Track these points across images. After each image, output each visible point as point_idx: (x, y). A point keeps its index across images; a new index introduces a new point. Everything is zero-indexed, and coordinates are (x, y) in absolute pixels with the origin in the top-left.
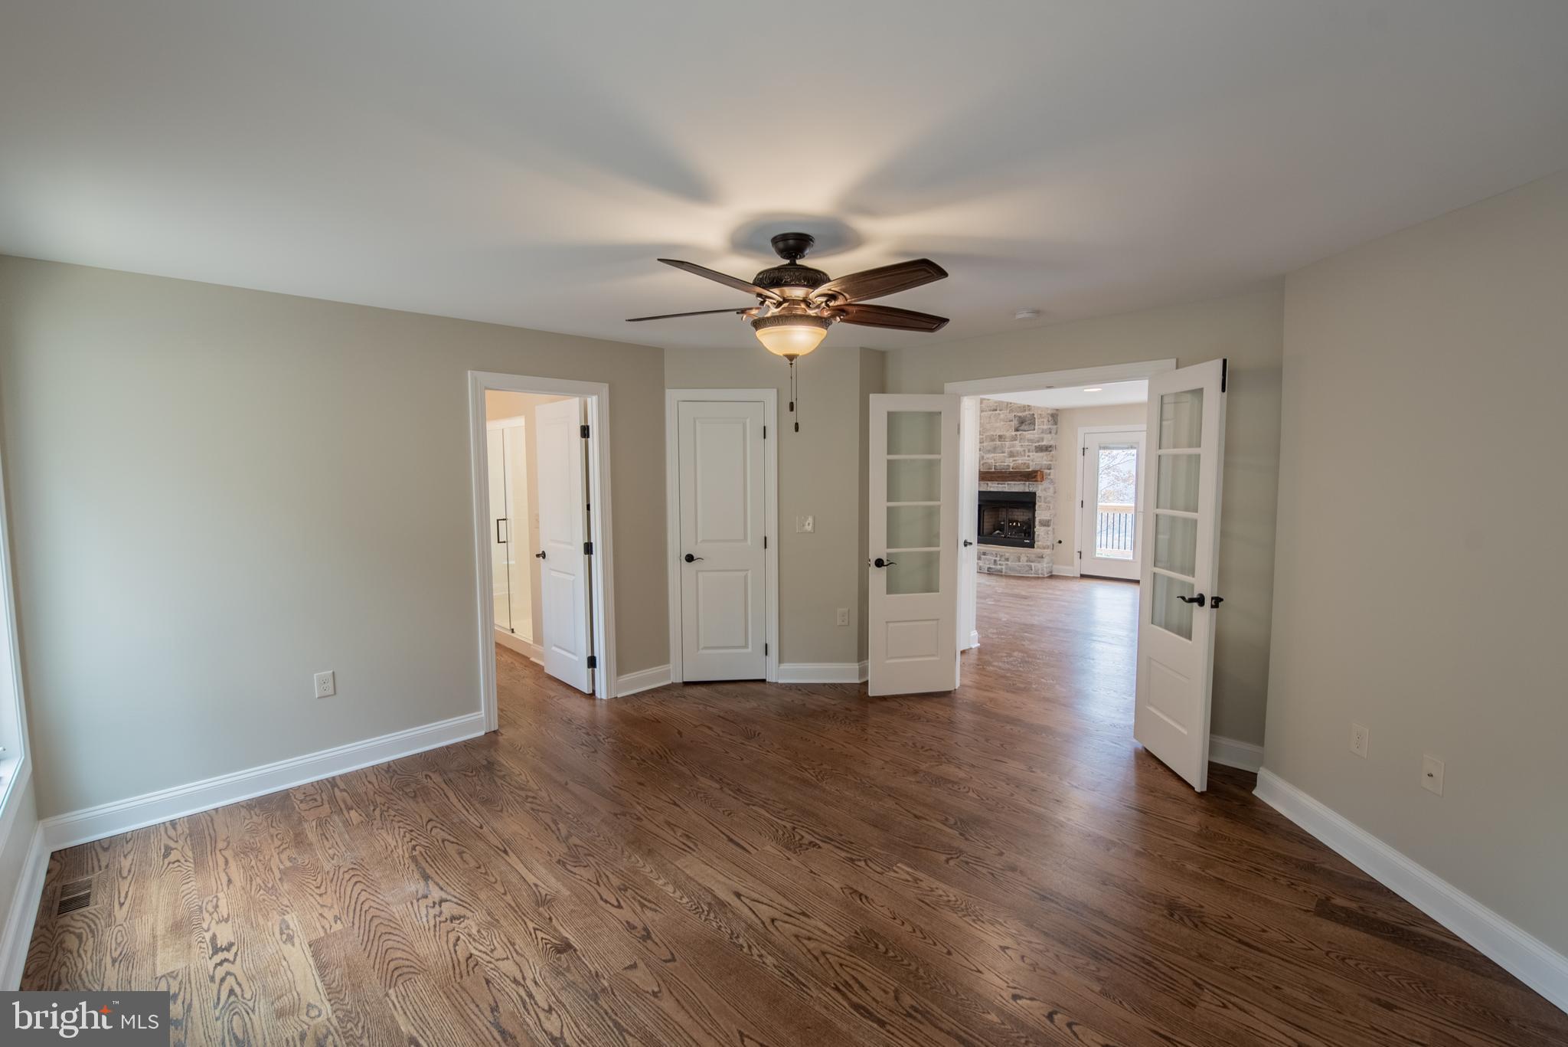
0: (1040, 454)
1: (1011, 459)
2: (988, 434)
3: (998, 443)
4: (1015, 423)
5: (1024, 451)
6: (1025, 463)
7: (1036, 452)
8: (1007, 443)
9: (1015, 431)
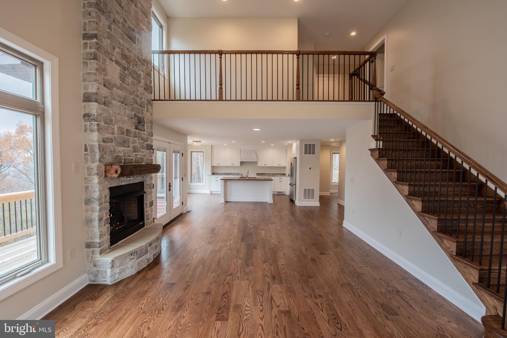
1: (134, 154)
2: (118, 125)
3: (125, 136)
4: (135, 120)
5: (141, 147)
6: (141, 158)
7: (146, 150)
8: (131, 138)
9: (135, 129)
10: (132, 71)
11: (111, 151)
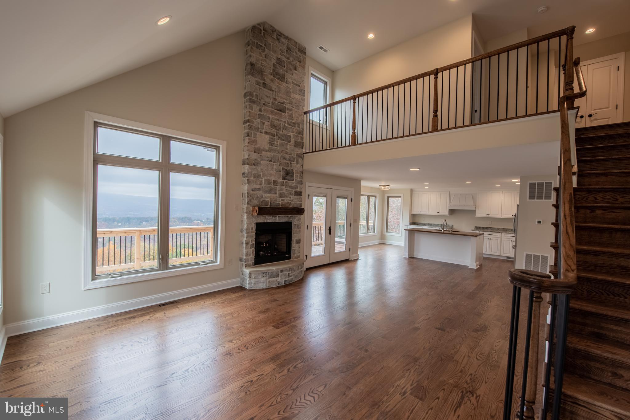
0: (296, 197)
1: (281, 199)
2: (266, 178)
3: (272, 186)
4: (283, 173)
5: (288, 193)
6: (289, 202)
7: (295, 195)
8: (278, 187)
9: (283, 179)
10: (281, 135)
11: (258, 197)
